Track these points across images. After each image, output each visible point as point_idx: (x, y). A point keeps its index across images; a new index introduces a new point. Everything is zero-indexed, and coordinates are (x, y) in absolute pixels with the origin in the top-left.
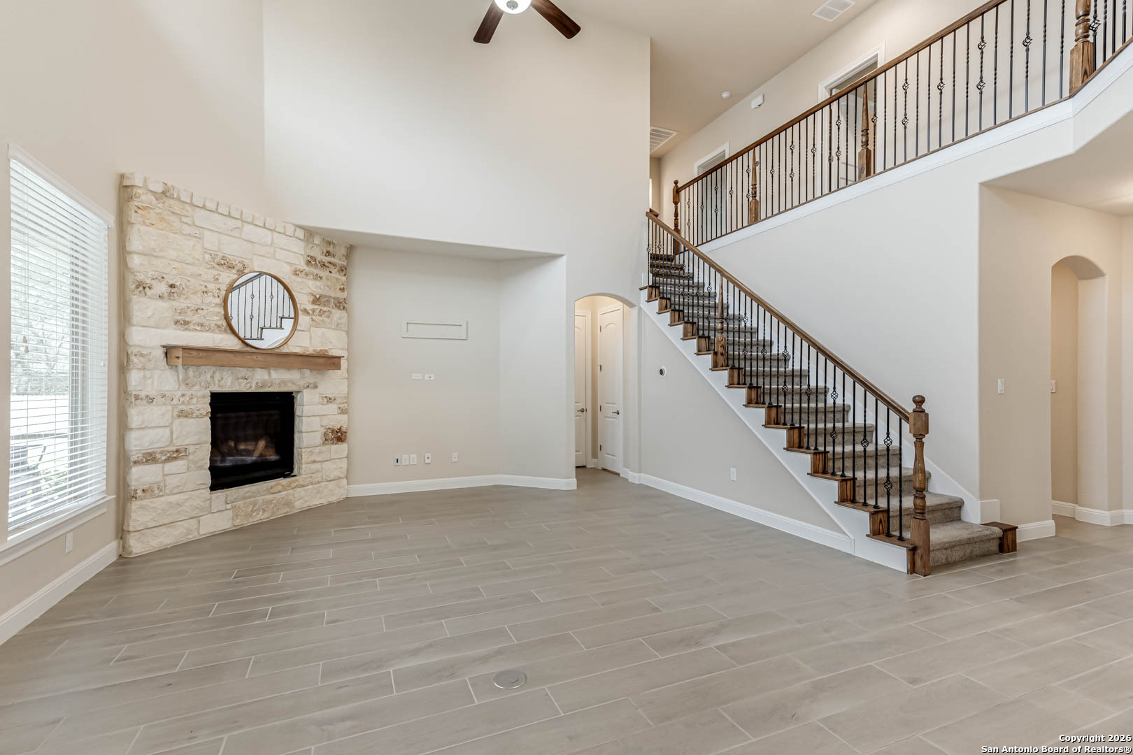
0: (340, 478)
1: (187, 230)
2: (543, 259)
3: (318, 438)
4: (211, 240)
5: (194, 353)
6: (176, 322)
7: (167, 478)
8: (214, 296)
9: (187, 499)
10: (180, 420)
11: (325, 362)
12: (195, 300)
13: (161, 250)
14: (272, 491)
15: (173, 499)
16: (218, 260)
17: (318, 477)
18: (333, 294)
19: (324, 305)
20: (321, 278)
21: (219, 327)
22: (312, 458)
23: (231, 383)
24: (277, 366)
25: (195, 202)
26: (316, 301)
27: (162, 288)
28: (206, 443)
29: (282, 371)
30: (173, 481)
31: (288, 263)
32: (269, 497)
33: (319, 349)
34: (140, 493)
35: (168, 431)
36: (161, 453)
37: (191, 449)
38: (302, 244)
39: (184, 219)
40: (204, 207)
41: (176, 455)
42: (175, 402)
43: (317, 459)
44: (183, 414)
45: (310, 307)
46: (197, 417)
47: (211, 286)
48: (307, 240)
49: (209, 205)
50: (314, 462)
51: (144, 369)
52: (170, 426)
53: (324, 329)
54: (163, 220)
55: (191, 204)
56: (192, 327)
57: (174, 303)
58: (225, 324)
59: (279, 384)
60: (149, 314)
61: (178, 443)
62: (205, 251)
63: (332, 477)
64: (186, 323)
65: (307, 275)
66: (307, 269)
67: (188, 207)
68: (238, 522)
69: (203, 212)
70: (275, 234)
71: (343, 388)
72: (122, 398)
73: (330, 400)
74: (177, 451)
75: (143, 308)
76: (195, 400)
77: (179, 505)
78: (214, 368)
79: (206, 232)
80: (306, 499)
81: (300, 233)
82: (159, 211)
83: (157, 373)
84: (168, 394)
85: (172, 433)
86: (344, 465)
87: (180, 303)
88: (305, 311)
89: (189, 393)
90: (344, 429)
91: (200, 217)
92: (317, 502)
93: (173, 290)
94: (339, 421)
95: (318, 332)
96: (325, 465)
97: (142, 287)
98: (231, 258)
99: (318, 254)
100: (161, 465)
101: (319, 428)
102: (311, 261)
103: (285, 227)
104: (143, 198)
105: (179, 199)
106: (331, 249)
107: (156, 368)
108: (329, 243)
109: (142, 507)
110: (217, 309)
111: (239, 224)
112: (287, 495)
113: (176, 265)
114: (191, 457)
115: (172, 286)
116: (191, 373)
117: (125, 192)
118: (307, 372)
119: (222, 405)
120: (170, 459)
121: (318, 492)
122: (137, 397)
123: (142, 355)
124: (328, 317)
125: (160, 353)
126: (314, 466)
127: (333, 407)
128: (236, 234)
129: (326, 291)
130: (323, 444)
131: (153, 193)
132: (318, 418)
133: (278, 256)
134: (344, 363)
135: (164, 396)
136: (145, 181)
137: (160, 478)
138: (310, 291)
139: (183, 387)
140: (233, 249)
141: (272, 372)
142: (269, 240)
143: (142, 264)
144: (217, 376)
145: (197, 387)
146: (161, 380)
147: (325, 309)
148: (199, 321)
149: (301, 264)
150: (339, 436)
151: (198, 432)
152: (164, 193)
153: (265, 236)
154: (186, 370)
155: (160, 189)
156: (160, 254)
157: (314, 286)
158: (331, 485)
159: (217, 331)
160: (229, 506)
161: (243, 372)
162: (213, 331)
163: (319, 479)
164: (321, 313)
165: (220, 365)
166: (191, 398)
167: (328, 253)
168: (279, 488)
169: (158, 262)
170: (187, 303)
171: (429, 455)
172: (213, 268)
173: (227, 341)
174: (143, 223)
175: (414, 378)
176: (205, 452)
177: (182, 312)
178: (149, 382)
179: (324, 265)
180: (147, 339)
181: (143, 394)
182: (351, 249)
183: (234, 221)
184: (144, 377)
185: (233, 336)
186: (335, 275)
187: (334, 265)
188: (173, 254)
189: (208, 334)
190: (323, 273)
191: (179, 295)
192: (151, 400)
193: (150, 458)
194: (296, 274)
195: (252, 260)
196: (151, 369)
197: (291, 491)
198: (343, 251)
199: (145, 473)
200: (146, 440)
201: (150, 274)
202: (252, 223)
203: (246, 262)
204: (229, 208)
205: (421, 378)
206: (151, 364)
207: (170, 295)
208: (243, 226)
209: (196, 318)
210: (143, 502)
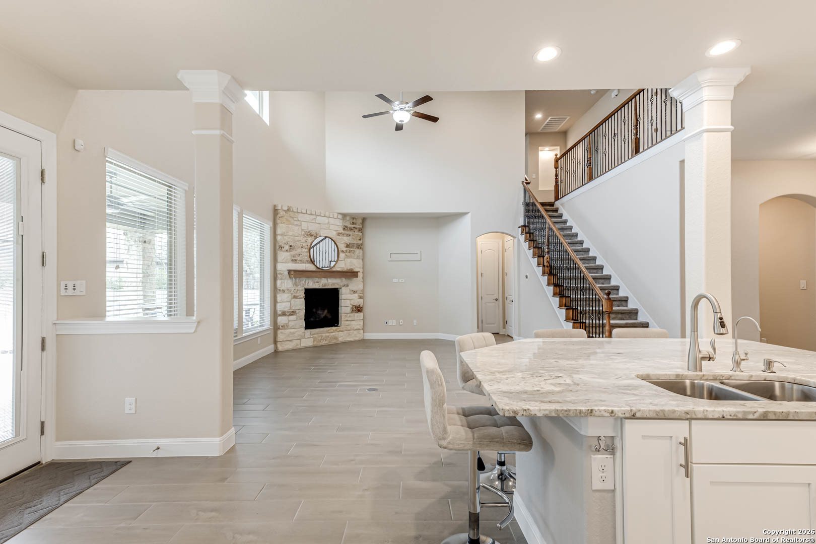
0: (359, 329)
1: (296, 223)
2: (460, 215)
3: (349, 310)
4: (304, 226)
5: (298, 272)
6: (292, 260)
7: (290, 322)
9: (296, 332)
10: (293, 300)
11: (351, 274)
12: (299, 251)
13: (287, 232)
14: (329, 332)
15: (292, 331)
16: (307, 233)
17: (349, 328)
18: (355, 242)
19: (352, 248)
20: (350, 235)
21: (307, 261)
22: (346, 319)
23: (313, 284)
24: (331, 277)
25: (298, 212)
26: (348, 246)
27: (287, 247)
28: (303, 309)
29: (332, 279)
30: (291, 324)
31: (335, 230)
32: (328, 334)
33: (349, 268)
34: (281, 327)
35: (290, 303)
36: (287, 312)
37: (297, 312)
38: (341, 221)
39: (295, 219)
40: (302, 213)
41: (293, 313)
42: (292, 292)
43: (349, 319)
44: (295, 297)
45: (345, 249)
46: (300, 298)
47: (304, 245)
48: (344, 219)
49: (304, 211)
50: (347, 321)
51: (281, 279)
53: (351, 259)
54: (288, 220)
56: (297, 262)
57: (292, 253)
58: (309, 259)
59: (332, 285)
60: (283, 258)
61: (293, 309)
62: (303, 230)
63: (355, 328)
64: (296, 260)
65: (343, 235)
66: (343, 232)
67: (296, 214)
68: (315, 343)
69: (302, 215)
70: (330, 219)
71: (361, 286)
72: (275, 290)
73: (354, 292)
74: (293, 312)
75: (282, 256)
76: (299, 292)
77: (294, 333)
78: (306, 278)
79: (303, 223)
80: (344, 337)
81: (340, 217)
82: (286, 217)
83: (286, 281)
84: (290, 289)
85: (291, 305)
86: (361, 323)
87: (293, 253)
88: (343, 251)
89: (297, 289)
90: (361, 306)
91: (300, 217)
92: (348, 339)
93: (291, 248)
94: (359, 302)
95: (349, 260)
96: (353, 323)
97: (281, 247)
98: (312, 231)
99: (348, 224)
100: (287, 317)
101: (349, 305)
102: (345, 228)
103: (333, 215)
104: (281, 213)
105: (293, 211)
106: (354, 221)
107: (285, 279)
108: (353, 218)
110: (306, 254)
111: (314, 217)
112: (335, 334)
113: (292, 237)
114: (298, 314)
115: (291, 246)
116: (297, 280)
117: (275, 211)
118: (344, 279)
119: (309, 293)
120: (291, 315)
121: (349, 335)
122: (279, 290)
123: (281, 274)
124: (353, 253)
125: (286, 273)
126: (348, 322)
127: (356, 296)
128: (314, 221)
129: (352, 241)
130: (352, 312)
131: (284, 210)
132: (348, 301)
133: (330, 228)
134: (360, 275)
135: (288, 290)
136: (282, 207)
137: (287, 322)
138: (345, 242)
139: (294, 286)
140: (313, 228)
141: (329, 279)
142: (327, 222)
143: (281, 239)
144: (307, 281)
145: (300, 286)
146: (285, 283)
147: (352, 249)
148: (301, 259)
149: (341, 230)
150: (359, 309)
151: (300, 305)
152: (288, 210)
153: (325, 220)
154: (296, 279)
155: (286, 208)
156: (287, 234)
157: (347, 240)
158: (355, 332)
159: (307, 263)
160: (312, 336)
161: (317, 280)
163: (349, 329)
164: (350, 252)
165: (308, 277)
166: (297, 291)
167: (353, 223)
168: (332, 331)
169: (286, 238)
170: (296, 252)
171: (402, 321)
172: (305, 237)
173: (310, 267)
174: (281, 223)
175: (394, 281)
176: (302, 313)
177: (294, 256)
178: (283, 284)
179: (351, 229)
180: (283, 267)
181: (281, 289)
182: (364, 220)
183: (313, 216)
184: (282, 283)
185: (313, 265)
186: (357, 233)
187: (356, 228)
188: (291, 233)
189: (304, 264)
190: (351, 233)
191: (293, 249)
192: (284, 291)
193: (284, 314)
194: (338, 235)
195: (320, 231)
196: (284, 279)
197: (337, 333)
198: (360, 221)
199: (281, 320)
200: (280, 307)
201: (283, 242)
202: (320, 215)
203: (317, 233)
204: (311, 211)
205: (397, 281)
206: (284, 277)
207: (290, 250)
208: (316, 217)
209: (299, 258)
210: (282, 331)
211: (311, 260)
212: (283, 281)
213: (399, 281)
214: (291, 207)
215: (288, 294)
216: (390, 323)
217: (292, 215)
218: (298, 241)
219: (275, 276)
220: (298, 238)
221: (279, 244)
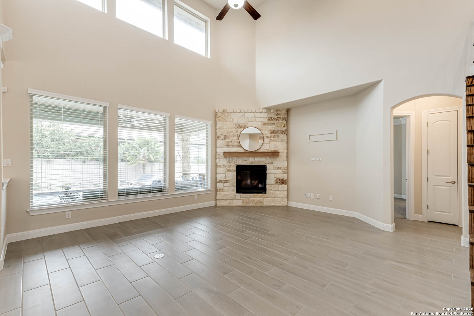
0: (283, 198)
1: (229, 120)
3: (273, 182)
4: (235, 121)
7: (225, 187)
8: (236, 137)
9: (230, 194)
10: (228, 172)
11: (275, 154)
12: (231, 139)
13: (222, 127)
15: (226, 193)
16: (237, 126)
17: (273, 196)
18: (280, 129)
19: (276, 134)
20: (274, 124)
21: (238, 145)
22: (271, 189)
23: (242, 162)
24: (257, 156)
26: (272, 132)
27: (222, 137)
28: (234, 179)
29: (258, 158)
30: (226, 189)
31: (261, 122)
32: (255, 198)
33: (273, 150)
34: (218, 190)
35: (224, 175)
36: (223, 180)
37: (230, 180)
38: (266, 114)
39: (229, 117)
40: (233, 112)
41: (227, 181)
42: (226, 167)
43: (273, 189)
44: (229, 171)
45: (269, 135)
46: (232, 172)
47: (235, 134)
48: (268, 112)
49: (235, 111)
50: (271, 190)
52: (225, 173)
53: (275, 143)
54: (223, 119)
55: (230, 112)
56: (230, 146)
57: (226, 140)
59: (258, 162)
60: (220, 144)
61: (227, 178)
62: (234, 124)
63: (279, 196)
64: (229, 145)
65: (268, 124)
66: (268, 122)
67: (229, 113)
68: (244, 204)
70: (256, 113)
71: (285, 164)
72: (216, 165)
73: (278, 168)
74: (227, 180)
76: (231, 167)
77: (227, 195)
78: (237, 158)
79: (234, 119)
80: (268, 202)
81: (265, 110)
82: (222, 117)
83: (222, 159)
84: (225, 165)
85: (225, 175)
86: (285, 193)
87: (227, 140)
88: (267, 137)
89: (230, 165)
90: (285, 179)
91: (232, 115)
92: (273, 204)
94: (283, 176)
95: (273, 143)
96: (277, 192)
97: (218, 137)
98: (241, 124)
99: (273, 116)
100: (223, 184)
101: (273, 178)
102: (270, 119)
103: (259, 110)
104: (218, 114)
105: (227, 112)
106: (279, 112)
108: (278, 111)
109: (219, 194)
110: (237, 141)
112: (261, 199)
113: (226, 130)
114: (230, 183)
115: (225, 136)
116: (230, 159)
117: (216, 114)
118: (268, 158)
119: (239, 168)
120: (225, 182)
121: (274, 201)
124: (278, 138)
125: (222, 154)
126: (272, 192)
127: (280, 171)
128: (243, 117)
129: (277, 129)
130: (276, 184)
131: (221, 112)
132: (273, 175)
133: (257, 120)
134: (283, 155)
135: (224, 165)
136: (219, 110)
137: (223, 187)
138: (269, 130)
139: (228, 163)
140: (242, 122)
141: (255, 158)
142: (254, 116)
144: (238, 160)
145: (232, 163)
146: (222, 161)
147: (276, 135)
148: (232, 144)
149: (266, 121)
150: (282, 182)
151: (232, 176)
152: (223, 111)
153: (252, 115)
154: (229, 158)
156: (222, 128)
157: (271, 128)
158: (279, 200)
159: (237, 147)
160: (241, 199)
161: (245, 159)
162: (236, 147)
163: (274, 196)
164: (274, 137)
165: (238, 157)
166: (230, 166)
167: (278, 114)
168: (258, 196)
169: (222, 130)
170: (229, 140)
171: (319, 195)
172: (236, 129)
173: (240, 150)
174: (219, 121)
175: (312, 160)
176: (234, 182)
177: (228, 143)
178: (220, 162)
179: (275, 119)
180: (220, 150)
181: (219, 165)
182: (288, 111)
183: (242, 113)
184: (219, 160)
185: (242, 148)
186: (281, 121)
187: (280, 118)
188: (225, 127)
189: (235, 148)
190: (274, 122)
191: (227, 138)
192: (220, 166)
193: (220, 181)
194: (264, 125)
195: (248, 124)
196: (221, 158)
197: (263, 199)
198: (284, 112)
199: (219, 185)
200: (219, 177)
201: (220, 133)
202: (248, 112)
203: (246, 125)
204: (240, 110)
205: (315, 159)
206: (220, 157)
207: (225, 139)
208: (245, 114)
209: (231, 144)
210: (219, 193)
211: (240, 145)
212: (220, 160)
213: (316, 159)
214: (225, 109)
215: (223, 169)
216: (309, 195)
217: (227, 115)
218: (230, 132)
219: (215, 156)
220: (231, 130)
221: (217, 135)
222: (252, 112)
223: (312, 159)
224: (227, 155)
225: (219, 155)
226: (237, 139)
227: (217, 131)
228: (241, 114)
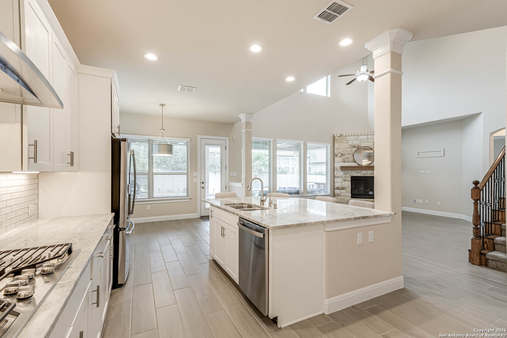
1: (345, 142)
4: (350, 143)
6: (343, 161)
10: (344, 182)
12: (347, 156)
13: (339, 147)
15: (343, 197)
16: (352, 146)
21: (352, 161)
23: (355, 174)
25: (347, 135)
27: (340, 155)
28: (349, 187)
29: (370, 171)
30: (342, 194)
31: (371, 142)
34: (336, 195)
35: (341, 184)
36: (340, 188)
37: (346, 188)
39: (345, 140)
40: (349, 136)
41: (343, 189)
42: (343, 178)
44: (345, 180)
46: (347, 181)
47: (350, 152)
49: (350, 135)
51: (337, 171)
52: (342, 183)
54: (340, 141)
55: (346, 136)
56: (346, 162)
58: (354, 160)
59: (370, 174)
60: (338, 160)
61: (344, 186)
62: (349, 145)
64: (345, 161)
69: (349, 137)
70: (368, 136)
72: (334, 177)
77: (344, 199)
78: (351, 171)
79: (349, 141)
82: (339, 139)
83: (339, 172)
85: (342, 184)
87: (344, 157)
91: (348, 138)
97: (336, 155)
98: (355, 145)
100: (340, 190)
103: (371, 133)
104: (336, 138)
105: (343, 136)
107: (339, 171)
111: (357, 136)
113: (343, 149)
114: (346, 190)
115: (342, 154)
116: (346, 172)
117: (334, 137)
119: (353, 179)
120: (341, 189)
125: (339, 168)
128: (357, 139)
131: (338, 136)
133: (368, 141)
135: (340, 176)
136: (337, 135)
137: (340, 193)
139: (344, 175)
140: (356, 143)
141: (368, 171)
144: (352, 173)
145: (348, 175)
146: (339, 173)
151: (348, 184)
152: (340, 136)
153: (366, 137)
154: (345, 171)
155: (339, 135)
161: (359, 171)
165: (353, 170)
166: (346, 177)
170: (345, 157)
171: (427, 201)
172: (351, 148)
173: (354, 164)
174: (337, 143)
176: (349, 189)
177: (344, 159)
180: (338, 165)
181: (337, 176)
185: (356, 163)
188: (342, 147)
189: (350, 163)
191: (343, 156)
192: (338, 177)
193: (338, 188)
195: (361, 144)
199: (337, 192)
200: (337, 185)
201: (338, 152)
202: (361, 135)
203: (359, 145)
204: (355, 134)
205: (423, 172)
206: (338, 170)
207: (341, 156)
208: (358, 137)
209: (347, 160)
210: (337, 197)
211: (355, 161)
212: (338, 172)
213: (425, 171)
214: (342, 134)
215: (340, 179)
216: (418, 201)
217: (343, 138)
218: (346, 151)
219: (334, 169)
220: (346, 150)
221: (335, 153)
222: (365, 135)
223: (421, 172)
224: (343, 168)
225: (336, 168)
226: (352, 156)
227: (335, 150)
228: (355, 137)
